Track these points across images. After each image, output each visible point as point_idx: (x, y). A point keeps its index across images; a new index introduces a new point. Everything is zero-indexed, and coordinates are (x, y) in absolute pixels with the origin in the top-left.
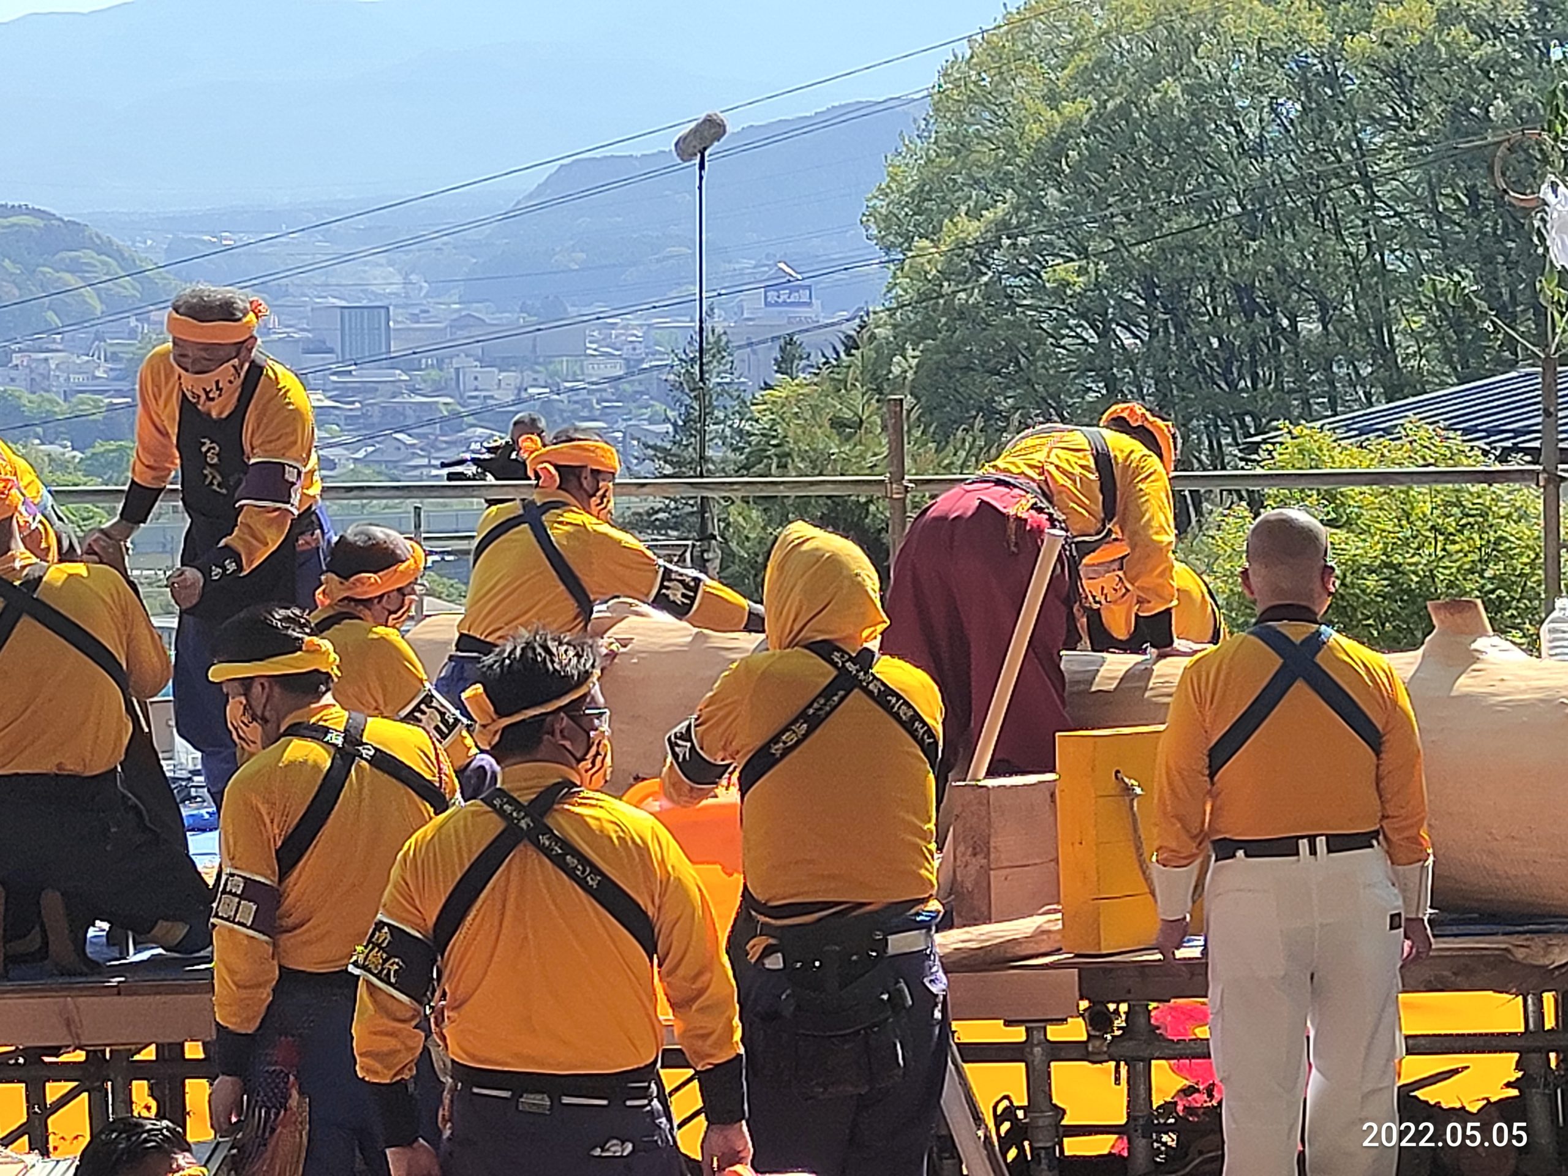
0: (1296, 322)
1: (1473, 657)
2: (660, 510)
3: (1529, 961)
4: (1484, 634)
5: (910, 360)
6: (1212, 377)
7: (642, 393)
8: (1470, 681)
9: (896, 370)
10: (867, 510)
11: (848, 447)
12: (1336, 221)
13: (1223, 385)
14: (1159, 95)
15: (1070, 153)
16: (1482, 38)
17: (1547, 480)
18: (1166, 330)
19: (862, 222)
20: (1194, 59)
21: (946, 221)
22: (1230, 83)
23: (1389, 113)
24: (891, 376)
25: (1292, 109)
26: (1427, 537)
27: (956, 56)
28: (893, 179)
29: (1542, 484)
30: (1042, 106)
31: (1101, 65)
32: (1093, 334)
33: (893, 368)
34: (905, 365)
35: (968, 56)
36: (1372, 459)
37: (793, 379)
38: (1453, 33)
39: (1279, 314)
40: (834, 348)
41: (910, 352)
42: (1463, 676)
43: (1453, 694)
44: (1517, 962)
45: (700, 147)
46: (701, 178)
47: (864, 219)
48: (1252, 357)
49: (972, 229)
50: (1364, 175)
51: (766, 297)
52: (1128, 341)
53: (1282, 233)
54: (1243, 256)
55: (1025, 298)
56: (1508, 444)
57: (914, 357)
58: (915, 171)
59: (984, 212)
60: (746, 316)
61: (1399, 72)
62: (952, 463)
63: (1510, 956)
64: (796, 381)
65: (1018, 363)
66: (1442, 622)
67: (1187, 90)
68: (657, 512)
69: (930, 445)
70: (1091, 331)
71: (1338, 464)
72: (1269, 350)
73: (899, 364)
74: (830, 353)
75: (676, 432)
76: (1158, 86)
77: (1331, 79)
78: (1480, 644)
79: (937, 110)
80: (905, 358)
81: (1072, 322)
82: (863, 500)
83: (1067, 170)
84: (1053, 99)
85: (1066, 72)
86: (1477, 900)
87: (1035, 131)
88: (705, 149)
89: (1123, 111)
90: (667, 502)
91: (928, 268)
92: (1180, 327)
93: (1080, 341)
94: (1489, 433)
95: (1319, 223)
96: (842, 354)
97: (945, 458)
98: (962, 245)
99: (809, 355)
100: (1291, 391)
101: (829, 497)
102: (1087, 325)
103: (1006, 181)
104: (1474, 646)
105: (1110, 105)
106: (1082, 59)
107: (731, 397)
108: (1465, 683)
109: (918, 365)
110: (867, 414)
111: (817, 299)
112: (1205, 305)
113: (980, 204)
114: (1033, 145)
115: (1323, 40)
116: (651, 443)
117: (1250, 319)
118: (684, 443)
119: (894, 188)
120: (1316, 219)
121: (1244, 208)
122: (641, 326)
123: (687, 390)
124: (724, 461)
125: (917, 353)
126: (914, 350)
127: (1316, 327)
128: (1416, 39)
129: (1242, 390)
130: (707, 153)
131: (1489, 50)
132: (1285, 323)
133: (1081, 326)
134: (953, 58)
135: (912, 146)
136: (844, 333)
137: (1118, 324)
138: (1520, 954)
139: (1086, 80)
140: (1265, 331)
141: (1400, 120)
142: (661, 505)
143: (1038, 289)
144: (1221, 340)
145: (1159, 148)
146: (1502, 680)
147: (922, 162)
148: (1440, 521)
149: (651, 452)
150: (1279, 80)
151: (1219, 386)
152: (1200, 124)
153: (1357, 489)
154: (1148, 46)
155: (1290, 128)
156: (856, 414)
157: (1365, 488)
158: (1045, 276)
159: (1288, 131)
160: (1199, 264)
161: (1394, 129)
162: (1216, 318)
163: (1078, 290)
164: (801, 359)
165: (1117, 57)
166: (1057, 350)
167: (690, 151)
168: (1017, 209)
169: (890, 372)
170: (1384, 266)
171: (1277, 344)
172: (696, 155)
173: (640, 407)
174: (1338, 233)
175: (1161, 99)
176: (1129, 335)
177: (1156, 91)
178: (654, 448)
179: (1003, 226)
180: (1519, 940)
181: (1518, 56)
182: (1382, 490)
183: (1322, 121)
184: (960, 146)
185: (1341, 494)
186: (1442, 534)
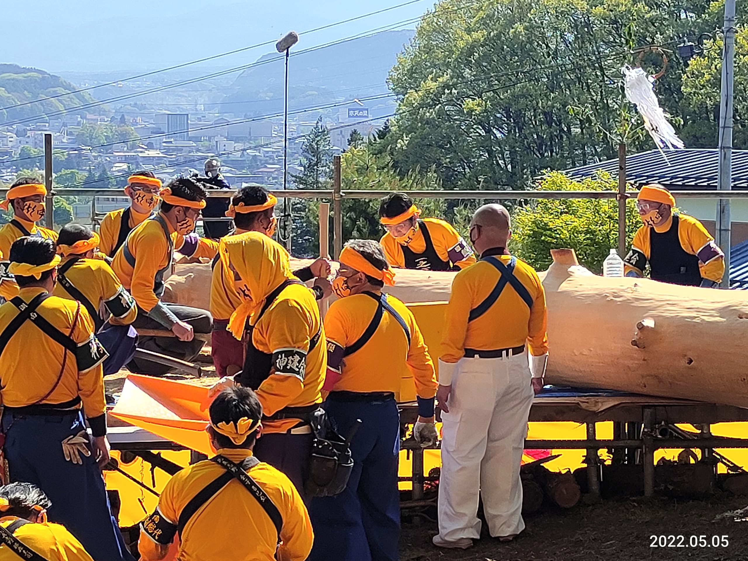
0: (570, 128)
5: (405, 141)
6: (533, 151)
7: (295, 153)
9: (399, 146)
12: (588, 86)
13: (538, 155)
15: (475, 54)
16: (651, 8)
18: (515, 131)
20: (529, 15)
21: (422, 82)
22: (544, 25)
23: (612, 40)
24: (397, 148)
25: (570, 37)
28: (400, 64)
30: (464, 33)
31: (490, 17)
32: (484, 132)
34: (403, 143)
35: (433, 11)
38: (639, 6)
39: (563, 125)
41: (405, 138)
47: (387, 80)
48: (551, 143)
49: (432, 85)
51: (349, 113)
52: (499, 135)
53: (565, 90)
54: (548, 100)
55: (455, 116)
58: (409, 61)
59: (438, 79)
60: (340, 121)
61: (615, 22)
65: (451, 144)
67: (526, 28)
72: (558, 140)
73: (400, 143)
74: (372, 137)
75: (305, 170)
76: (514, 26)
77: (588, 24)
79: (419, 34)
81: (475, 126)
83: (474, 61)
84: (469, 31)
85: (475, 19)
87: (461, 44)
91: (414, 102)
92: (520, 130)
93: (477, 134)
100: (567, 158)
102: (481, 128)
103: (448, 65)
106: (481, 14)
109: (408, 144)
111: (370, 114)
112: (531, 120)
114: (460, 50)
115: (584, 8)
116: (294, 175)
117: (550, 126)
118: (309, 175)
119: (401, 67)
120: (579, 84)
121: (549, 79)
122: (295, 125)
125: (408, 138)
127: (579, 130)
129: (547, 156)
131: (654, 14)
132: (565, 129)
133: (478, 128)
134: (427, 12)
135: (408, 50)
137: (494, 127)
139: (484, 23)
140: (557, 132)
141: (616, 42)
143: (460, 112)
144: (537, 135)
147: (413, 57)
149: (294, 179)
150: (564, 25)
152: (531, 43)
154: (510, 9)
158: (463, 106)
159: (568, 47)
160: (529, 103)
161: (614, 46)
162: (536, 126)
163: (478, 113)
164: (359, 140)
165: (496, 13)
166: (468, 138)
168: (452, 77)
170: (608, 106)
171: (562, 137)
173: (294, 159)
174: (588, 90)
175: (515, 32)
176: (498, 132)
179: (446, 86)
181: (667, 16)
183: (583, 42)
184: (429, 50)
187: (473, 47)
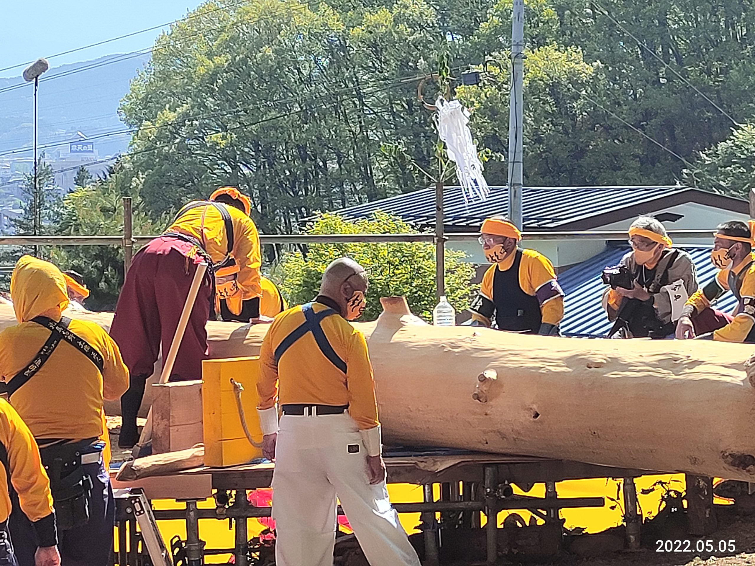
0: (326, 164)
1: (400, 325)
2: (18, 251)
3: (425, 469)
4: (406, 313)
5: (141, 179)
6: (286, 190)
7: (10, 194)
8: (400, 336)
9: (134, 184)
10: (118, 252)
11: (109, 221)
12: (345, 116)
13: (291, 193)
14: (261, 54)
15: (218, 81)
16: (414, 30)
17: (438, 241)
18: (264, 166)
19: (118, 112)
20: (278, 36)
21: (159, 113)
22: (295, 48)
23: (370, 64)
24: (131, 187)
25: (325, 62)
26: (386, 267)
27: (164, 33)
28: (133, 92)
29: (436, 241)
30: (205, 58)
31: (233, 39)
32: (230, 168)
33: (132, 183)
34: (138, 182)
35: (170, 33)
36: (360, 229)
37: (84, 188)
38: (400, 27)
39: (319, 160)
40: (104, 173)
41: (141, 176)
42: (397, 333)
43: (391, 342)
44: (421, 470)
45: (36, 75)
46: (36, 90)
47: (119, 111)
48: (305, 180)
49: (171, 116)
50: (358, 93)
51: (71, 148)
52: (246, 171)
53: (320, 121)
54: (301, 132)
55: (197, 150)
56: (424, 222)
57: (142, 178)
58: (144, 88)
59: (177, 108)
60: (61, 157)
61: (375, 45)
62: (159, 230)
63: (417, 467)
64: (85, 189)
65: (193, 182)
66: (386, 308)
67: (275, 52)
68: (16, 252)
69: (149, 221)
70: (228, 166)
71: (344, 232)
72: (313, 177)
73: (135, 181)
74: (102, 176)
75: (26, 213)
76: (261, 49)
77: (343, 48)
78: (404, 318)
79: (154, 59)
80: (138, 179)
81: (219, 162)
82: (116, 247)
83: (217, 89)
84: (210, 55)
85: (216, 42)
86: (401, 439)
87: (202, 70)
88: (38, 76)
89: (244, 61)
90: (21, 247)
91: (150, 135)
92: (271, 165)
93: (223, 171)
94: (416, 217)
95: (337, 116)
96: (108, 177)
97: (156, 227)
98: (166, 124)
99: (92, 177)
100: (324, 197)
101: (99, 246)
102: (226, 164)
103: (187, 94)
104: (402, 319)
105: (237, 58)
106: (224, 36)
107: (53, 196)
108: (397, 337)
109: (144, 182)
110: (118, 205)
111: (96, 149)
112: (283, 154)
113: (175, 105)
114: (201, 77)
115: (340, 29)
116: (14, 219)
117: (304, 161)
118: (30, 218)
119: (134, 96)
120: (336, 114)
121: (301, 108)
122: (9, 161)
123: (31, 193)
124: (49, 227)
125: (144, 176)
126: (142, 175)
127: (337, 166)
128: (384, 30)
129: (300, 196)
130: (39, 78)
131: (418, 36)
132: (321, 164)
133: (224, 164)
134: (162, 34)
135: (142, 76)
136: (109, 166)
137: (241, 163)
138: (422, 465)
139: (226, 46)
140: (311, 168)
141: (376, 68)
142: (19, 249)
143: (203, 146)
144: (290, 171)
145: (261, 79)
146: (415, 335)
147: (147, 83)
148: (392, 259)
149: (13, 223)
150: (318, 48)
151: (289, 194)
152: (281, 68)
153: (352, 244)
154: (256, 30)
155: (324, 71)
156: (113, 206)
157: (357, 244)
158: (206, 140)
159: (323, 72)
160: (280, 135)
161: (373, 72)
162: (288, 161)
163: (222, 147)
164: (88, 178)
165: (241, 35)
166: (212, 175)
167: (31, 76)
168: (193, 107)
169: (131, 185)
170: (368, 137)
171: (317, 174)
172: (33, 78)
173: (8, 201)
174: (346, 121)
175: (262, 56)
176: (246, 168)
177: (260, 52)
178: (15, 221)
179: (186, 115)
180: (421, 459)
181: (431, 39)
182: (365, 244)
183: (339, 68)
184: (165, 77)
185: (346, 246)
186: (392, 265)
187: (215, 74)
